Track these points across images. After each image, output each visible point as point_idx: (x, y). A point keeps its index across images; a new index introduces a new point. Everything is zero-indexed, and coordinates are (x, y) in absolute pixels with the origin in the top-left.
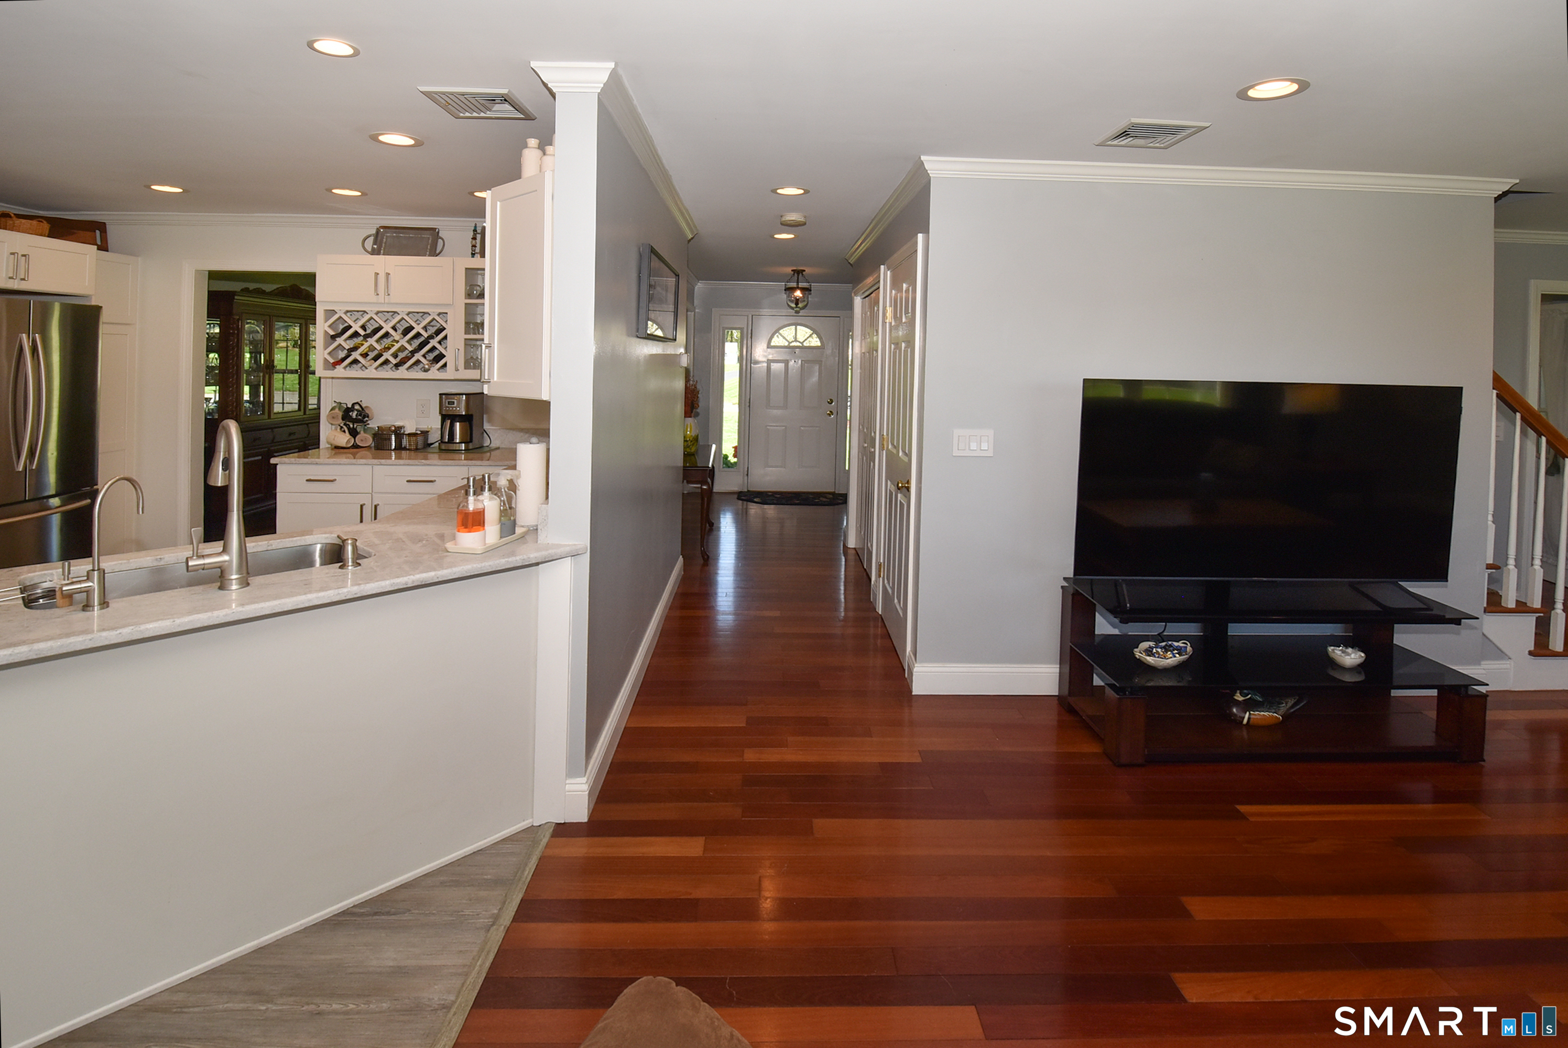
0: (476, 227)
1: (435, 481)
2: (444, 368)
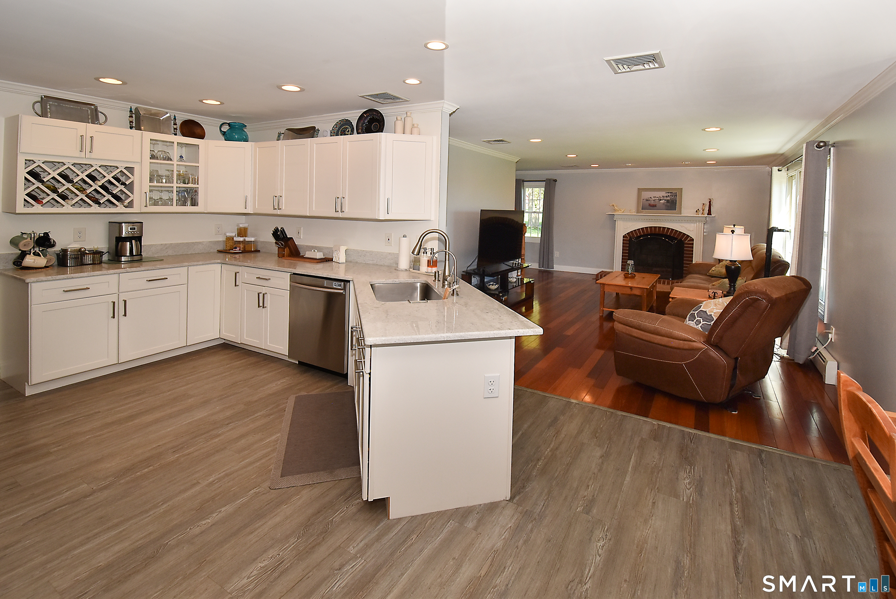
0: (131, 108)
1: (167, 278)
2: (130, 205)
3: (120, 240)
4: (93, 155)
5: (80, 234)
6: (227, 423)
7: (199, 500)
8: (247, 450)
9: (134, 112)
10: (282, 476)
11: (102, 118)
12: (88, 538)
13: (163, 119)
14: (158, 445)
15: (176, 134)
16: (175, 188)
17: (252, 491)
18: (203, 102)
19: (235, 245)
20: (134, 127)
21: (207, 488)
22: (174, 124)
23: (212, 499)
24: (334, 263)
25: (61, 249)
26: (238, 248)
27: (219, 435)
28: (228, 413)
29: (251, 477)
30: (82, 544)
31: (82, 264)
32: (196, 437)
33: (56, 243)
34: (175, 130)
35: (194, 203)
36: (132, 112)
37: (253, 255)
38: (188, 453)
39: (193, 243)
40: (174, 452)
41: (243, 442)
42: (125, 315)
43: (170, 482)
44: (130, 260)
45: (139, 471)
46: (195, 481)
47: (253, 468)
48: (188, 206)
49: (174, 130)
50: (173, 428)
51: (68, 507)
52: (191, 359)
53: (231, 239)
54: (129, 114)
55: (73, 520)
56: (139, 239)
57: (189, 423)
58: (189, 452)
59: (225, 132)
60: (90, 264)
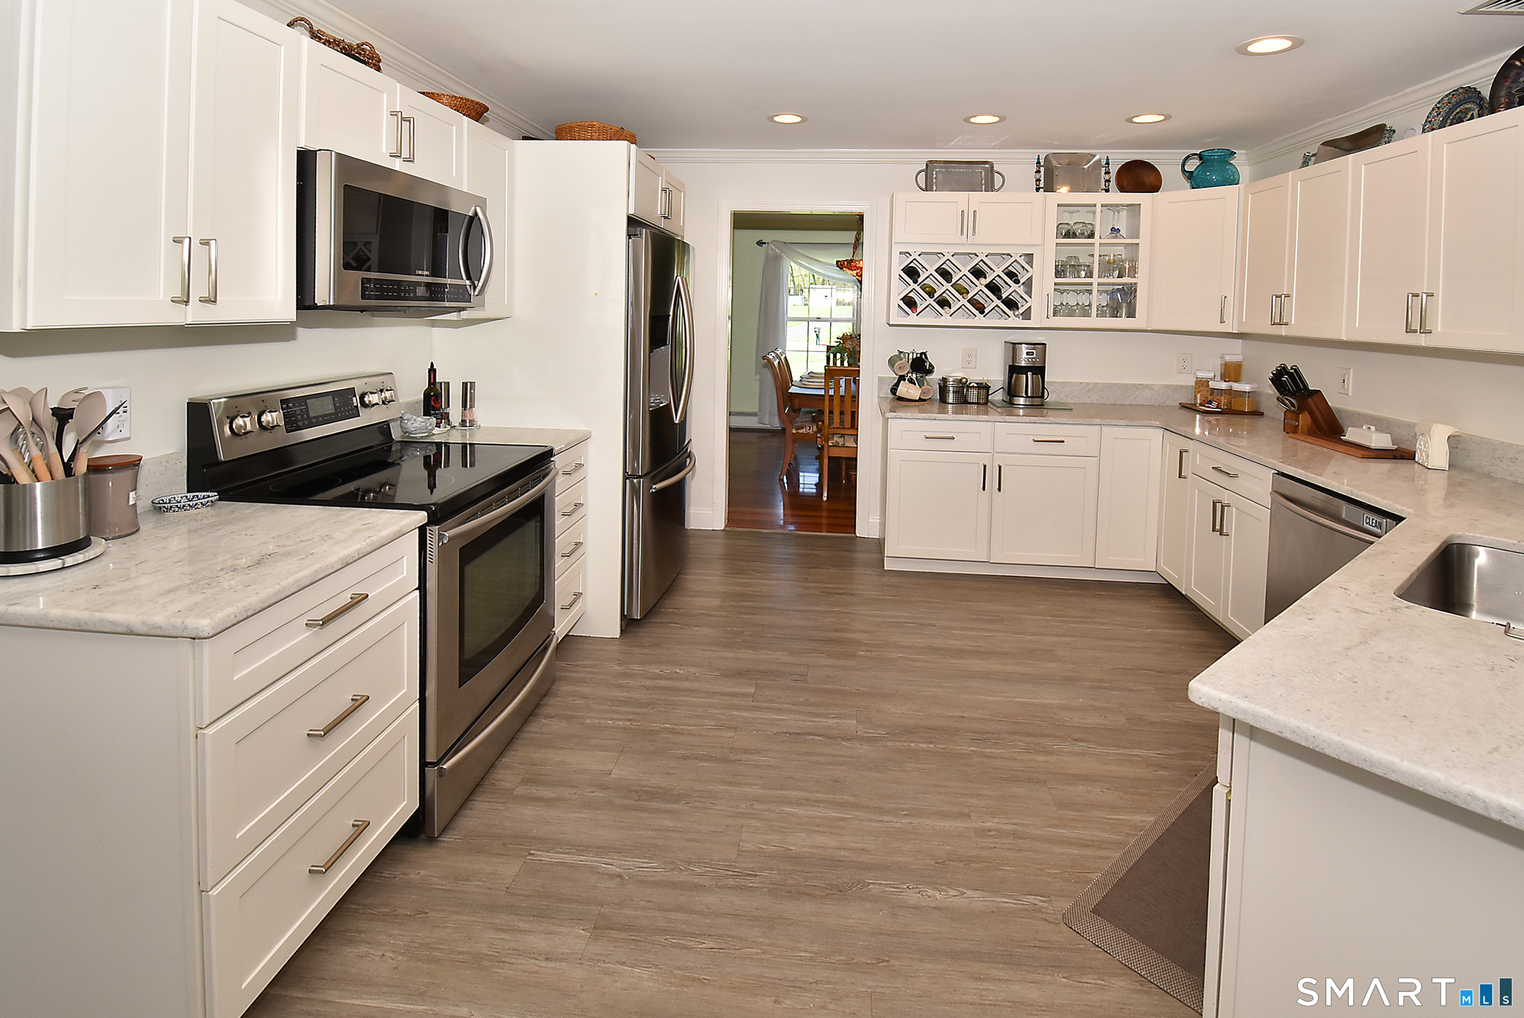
0: (1039, 158)
1: (1063, 442)
2: (1027, 315)
3: (1014, 370)
4: (978, 239)
5: (969, 358)
6: (1076, 736)
7: (950, 848)
8: (1075, 811)
9: (1042, 164)
10: (1094, 911)
11: (998, 180)
12: (807, 800)
13: (1089, 167)
14: (963, 715)
15: (1107, 191)
16: (1095, 285)
17: (1031, 899)
18: (1135, 123)
19: (1212, 397)
20: (1042, 188)
21: (974, 834)
22: (1106, 173)
23: (968, 860)
24: (1416, 465)
25: (943, 378)
26: (1215, 404)
27: (1050, 752)
28: (1092, 720)
29: (1049, 869)
30: (799, 803)
31: (966, 402)
32: (1014, 733)
33: (933, 368)
34: (1107, 184)
35: (1131, 314)
36: (1040, 163)
37: (1246, 420)
38: (988, 755)
39: (1134, 385)
40: (973, 739)
41: (1078, 791)
42: (999, 490)
43: (937, 786)
44: (1027, 403)
45: (915, 742)
46: (966, 810)
47: (1063, 854)
48: (1121, 317)
49: (1105, 184)
50: (999, 699)
51: (821, 740)
52: (1098, 593)
53: (1202, 384)
54: (1035, 169)
55: (812, 762)
56: (1039, 371)
57: (1024, 703)
58: (992, 753)
59: (1192, 172)
60: (975, 403)
